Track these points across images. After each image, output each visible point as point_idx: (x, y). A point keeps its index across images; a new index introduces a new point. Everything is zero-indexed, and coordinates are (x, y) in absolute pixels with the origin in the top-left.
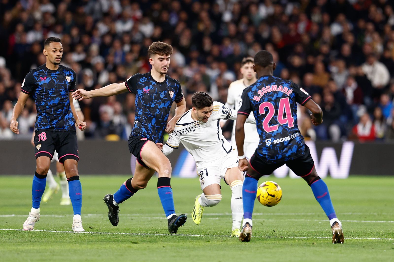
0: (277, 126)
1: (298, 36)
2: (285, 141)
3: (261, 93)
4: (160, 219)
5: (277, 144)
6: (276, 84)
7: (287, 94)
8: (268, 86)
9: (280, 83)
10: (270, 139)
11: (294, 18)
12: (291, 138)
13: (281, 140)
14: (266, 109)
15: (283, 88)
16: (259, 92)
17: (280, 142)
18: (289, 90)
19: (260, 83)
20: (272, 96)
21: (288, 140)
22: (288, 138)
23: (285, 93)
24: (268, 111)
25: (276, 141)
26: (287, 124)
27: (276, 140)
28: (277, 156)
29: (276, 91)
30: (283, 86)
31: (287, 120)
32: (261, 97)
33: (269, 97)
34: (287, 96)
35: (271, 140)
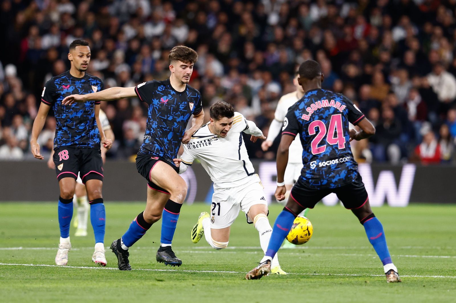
0: (325, 146)
1: (355, 41)
2: (332, 164)
4: (189, 253)
5: (323, 167)
6: (326, 99)
7: (340, 109)
8: (318, 101)
9: (331, 97)
10: (315, 162)
11: (350, 21)
12: (339, 161)
13: (328, 163)
15: (335, 103)
16: (308, 109)
17: (326, 165)
21: (335, 163)
22: (336, 161)
23: (337, 108)
24: (319, 131)
25: (321, 164)
26: (337, 145)
27: (322, 162)
29: (328, 106)
31: (337, 140)
32: (311, 115)
33: (320, 115)
34: (340, 113)
35: (317, 162)
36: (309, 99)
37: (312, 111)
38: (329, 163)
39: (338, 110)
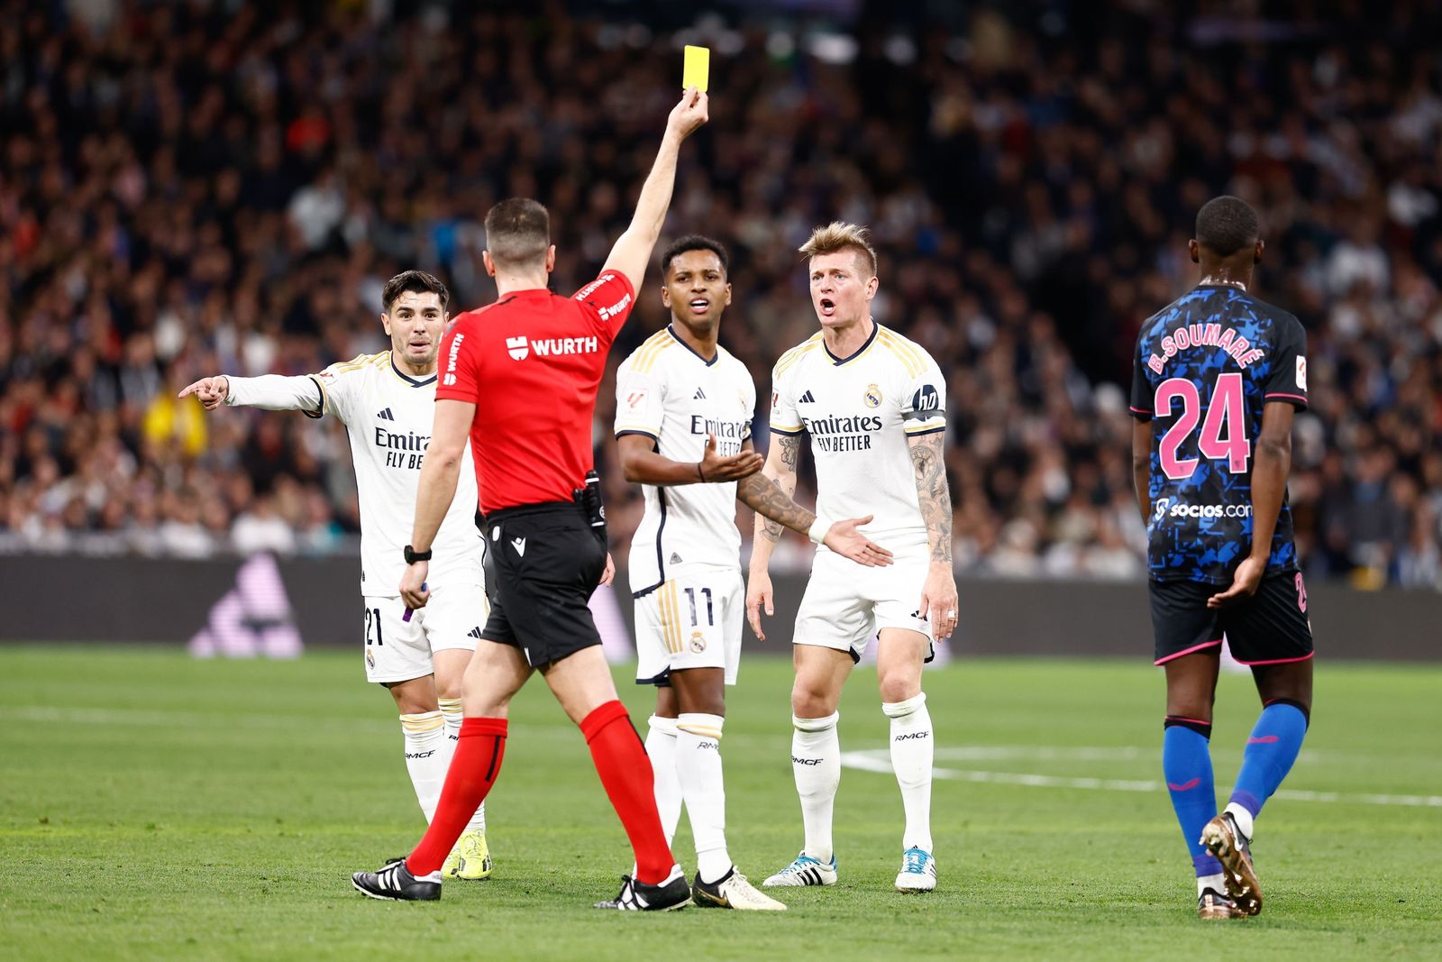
0: (1195, 462)
2: (1205, 517)
3: (1170, 346)
5: (1180, 519)
6: (1218, 323)
7: (1242, 361)
8: (1196, 324)
9: (1231, 320)
10: (1166, 501)
12: (1225, 513)
13: (1195, 511)
14: (1174, 401)
16: (1166, 343)
17: (1189, 516)
18: (1250, 348)
19: (1179, 311)
20: (1202, 359)
21: (1214, 518)
22: (1217, 511)
24: (1182, 411)
25: (1178, 509)
26: (1227, 460)
27: (1180, 505)
28: (1170, 555)
30: (1238, 334)
31: (1228, 446)
33: (1189, 365)
35: (1170, 503)
37: (1173, 350)
38: (1198, 511)
39: (1234, 361)
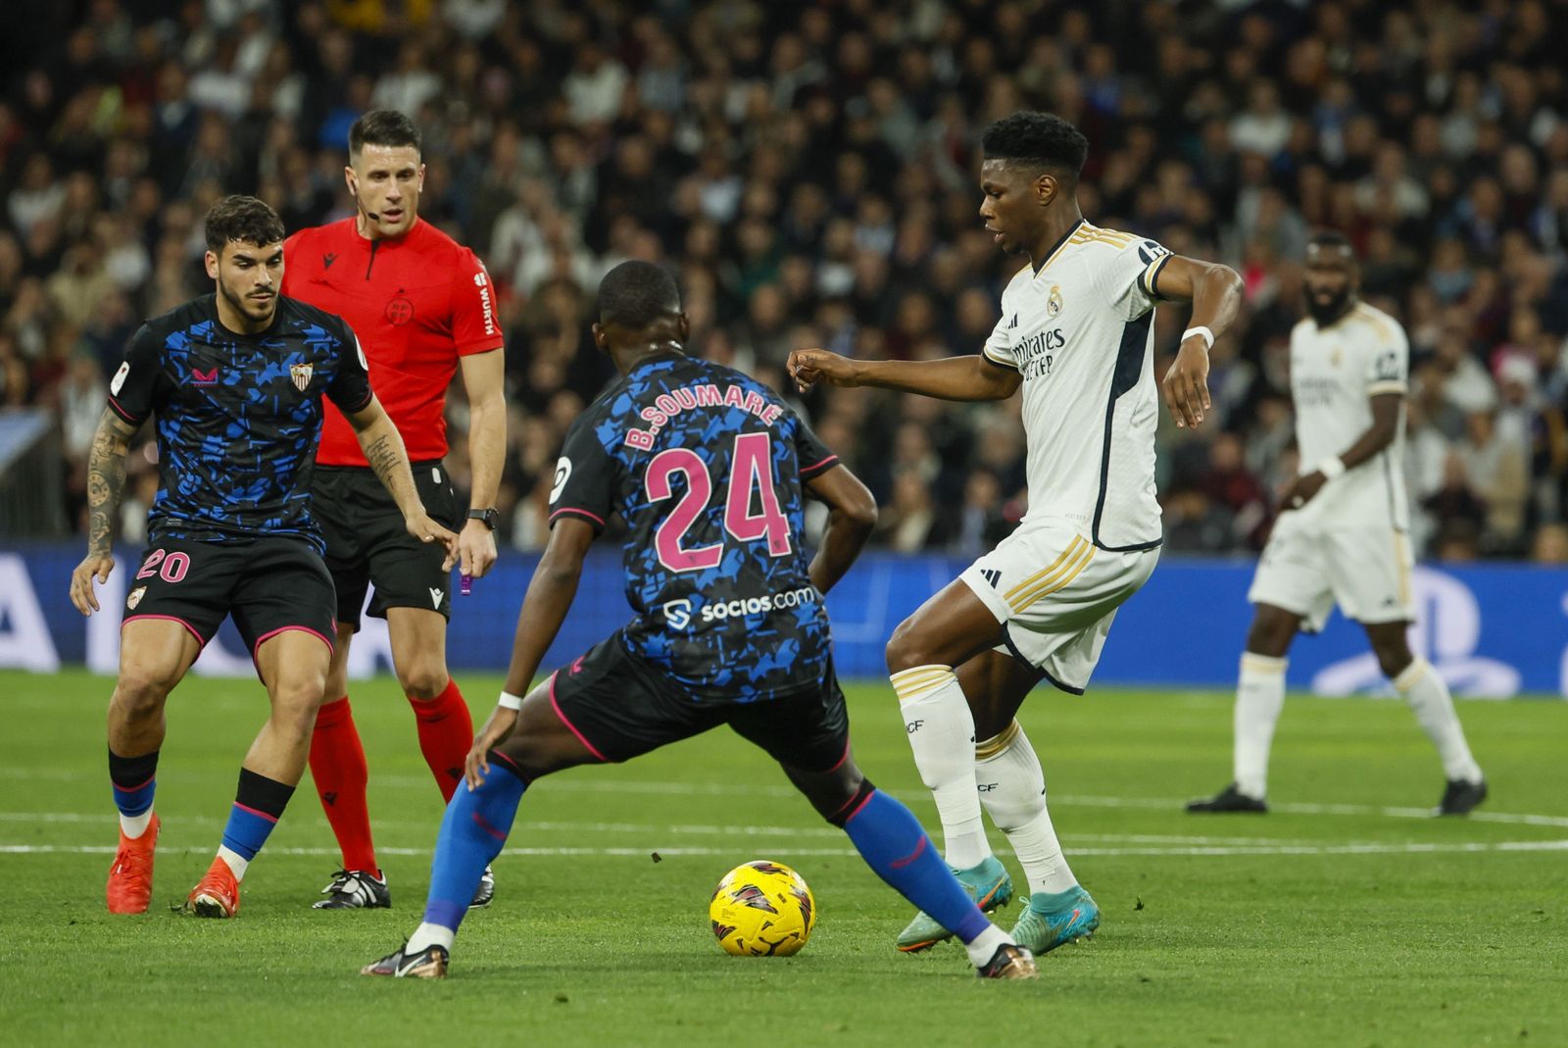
0: (719, 549)
2: (748, 612)
3: (656, 416)
5: (716, 622)
6: (711, 383)
7: (765, 417)
8: (679, 389)
9: (729, 379)
10: (686, 602)
12: (773, 605)
13: (736, 609)
15: (745, 397)
16: (648, 414)
17: (729, 616)
18: (766, 404)
19: (645, 384)
20: (703, 425)
21: (761, 612)
22: (763, 604)
23: (754, 412)
25: (712, 610)
26: (764, 539)
27: (713, 605)
28: (713, 672)
29: (718, 404)
30: (744, 390)
31: (764, 521)
32: (658, 430)
33: (689, 431)
34: (764, 428)
35: (692, 605)
36: (648, 384)
37: (661, 419)
38: (739, 608)
39: (757, 418)
